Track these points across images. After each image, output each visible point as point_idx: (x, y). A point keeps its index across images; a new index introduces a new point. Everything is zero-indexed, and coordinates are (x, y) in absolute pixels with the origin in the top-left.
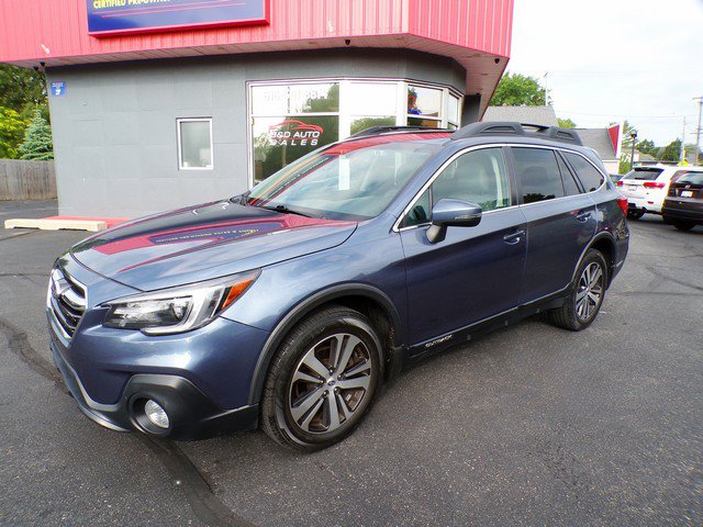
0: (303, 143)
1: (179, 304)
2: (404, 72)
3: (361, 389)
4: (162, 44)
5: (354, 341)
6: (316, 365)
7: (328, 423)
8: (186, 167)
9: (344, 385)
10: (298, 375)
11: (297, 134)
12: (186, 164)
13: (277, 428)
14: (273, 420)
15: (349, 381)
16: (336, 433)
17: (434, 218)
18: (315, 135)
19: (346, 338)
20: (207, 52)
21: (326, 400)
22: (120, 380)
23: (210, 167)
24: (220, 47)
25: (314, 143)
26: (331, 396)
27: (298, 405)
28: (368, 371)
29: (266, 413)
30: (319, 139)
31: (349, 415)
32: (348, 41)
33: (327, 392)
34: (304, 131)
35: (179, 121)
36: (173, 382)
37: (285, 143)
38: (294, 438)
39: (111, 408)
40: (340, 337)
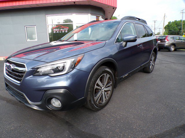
0: (63, 32)
1: (61, 65)
2: (90, 11)
3: (109, 90)
4: (19, 4)
5: (108, 76)
6: (100, 84)
7: (103, 101)
8: (29, 40)
9: (106, 89)
10: (96, 87)
11: (61, 29)
12: (29, 39)
13: (91, 103)
14: (90, 101)
15: (107, 88)
16: (105, 104)
17: (124, 40)
18: (66, 30)
19: (107, 75)
20: (33, 6)
21: (102, 94)
22: (42, 93)
23: (36, 40)
24: (37, 5)
25: (66, 31)
26: (103, 93)
27: (96, 96)
28: (111, 85)
29: (88, 99)
30: (68, 31)
31: (107, 98)
32: (74, 3)
33: (102, 92)
34: (63, 28)
35: (26, 27)
36: (62, 91)
37: (58, 32)
38: (95, 106)
39: (39, 103)
40: (105, 74)
